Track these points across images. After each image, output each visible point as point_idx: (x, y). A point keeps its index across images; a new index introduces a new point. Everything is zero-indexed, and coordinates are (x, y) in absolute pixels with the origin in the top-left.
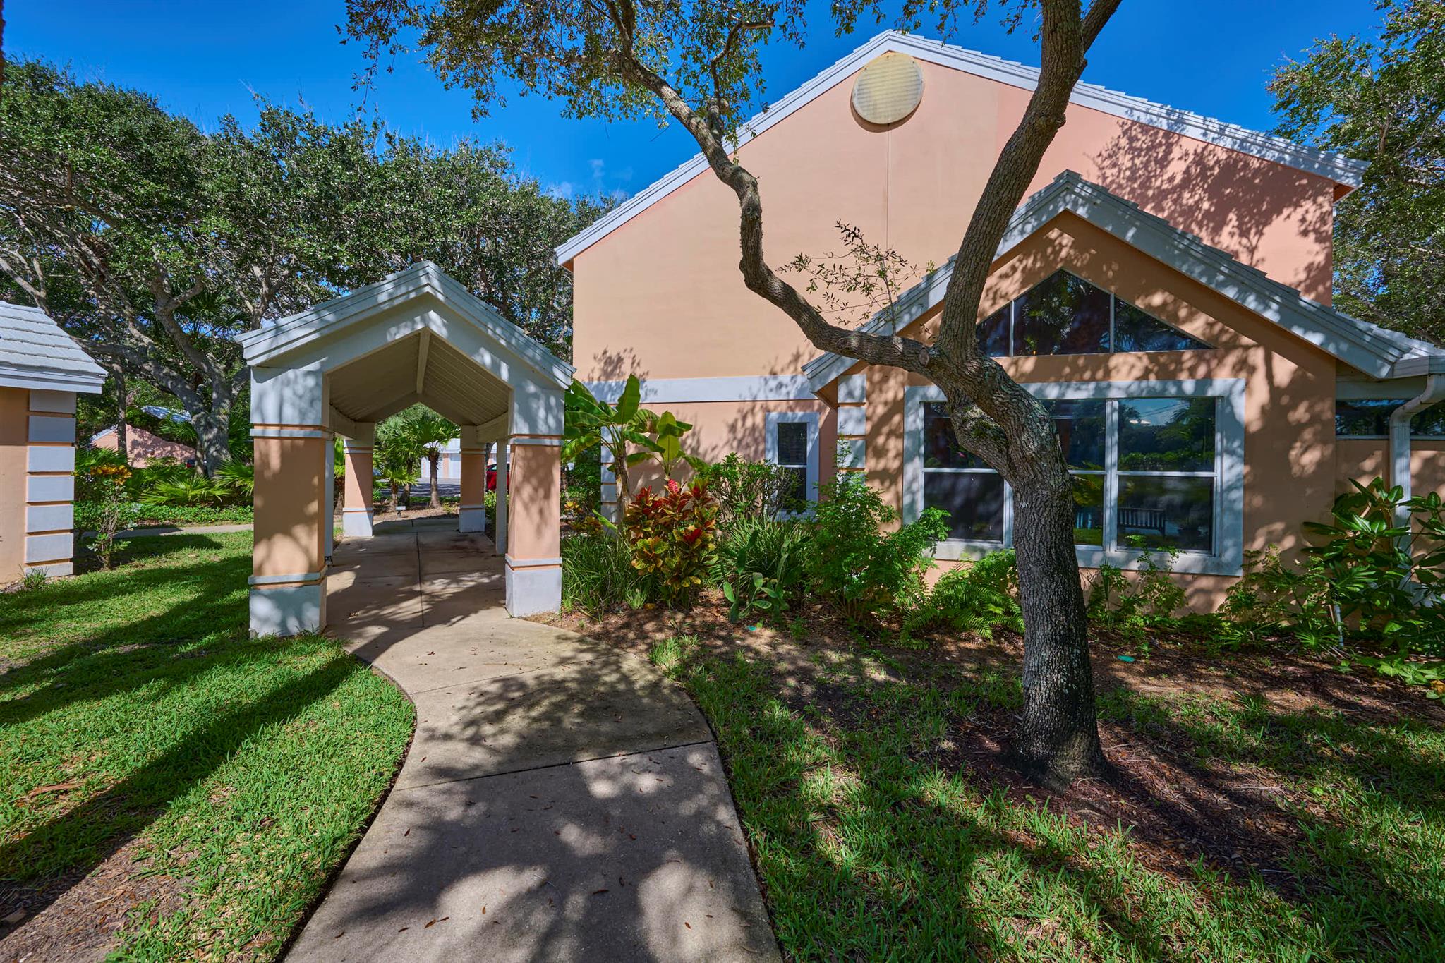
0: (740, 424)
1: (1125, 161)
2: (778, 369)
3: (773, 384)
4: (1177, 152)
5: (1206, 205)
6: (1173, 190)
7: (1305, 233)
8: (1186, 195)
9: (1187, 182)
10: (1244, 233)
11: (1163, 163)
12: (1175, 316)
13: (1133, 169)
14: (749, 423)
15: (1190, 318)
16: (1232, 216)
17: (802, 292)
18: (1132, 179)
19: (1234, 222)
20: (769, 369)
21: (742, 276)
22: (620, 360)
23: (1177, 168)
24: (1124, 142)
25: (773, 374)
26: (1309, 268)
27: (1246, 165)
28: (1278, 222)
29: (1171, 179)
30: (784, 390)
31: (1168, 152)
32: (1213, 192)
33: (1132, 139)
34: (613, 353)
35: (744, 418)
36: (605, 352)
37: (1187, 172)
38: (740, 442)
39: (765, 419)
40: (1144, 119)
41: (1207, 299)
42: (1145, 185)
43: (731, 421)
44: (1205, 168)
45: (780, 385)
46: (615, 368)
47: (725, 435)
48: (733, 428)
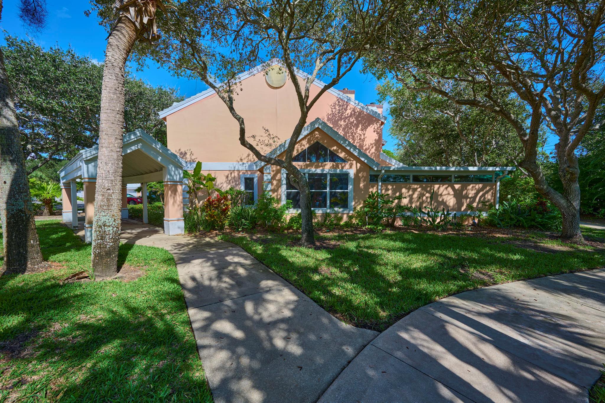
0: (230, 175)
1: (337, 107)
2: (243, 158)
3: (241, 163)
4: (349, 108)
5: (355, 122)
6: (348, 117)
7: (374, 131)
8: (351, 119)
9: (351, 116)
10: (362, 130)
11: (346, 110)
12: (338, 153)
13: (339, 110)
14: (233, 175)
15: (341, 152)
16: (360, 125)
17: (255, 146)
18: (339, 113)
19: (360, 127)
20: (240, 158)
21: (240, 142)
22: (186, 153)
23: (349, 111)
24: (337, 102)
25: (241, 160)
26: (375, 140)
27: (363, 113)
28: (369, 128)
29: (348, 114)
30: (244, 165)
31: (347, 107)
32: (357, 119)
33: (339, 102)
34: (183, 150)
35: (231, 174)
36: (180, 150)
37: (351, 113)
38: (230, 181)
39: (238, 174)
40: (342, 97)
41: (344, 149)
42: (342, 115)
43: (226, 174)
44: (355, 112)
45: (243, 164)
46: (184, 156)
47: (224, 179)
48: (227, 177)
